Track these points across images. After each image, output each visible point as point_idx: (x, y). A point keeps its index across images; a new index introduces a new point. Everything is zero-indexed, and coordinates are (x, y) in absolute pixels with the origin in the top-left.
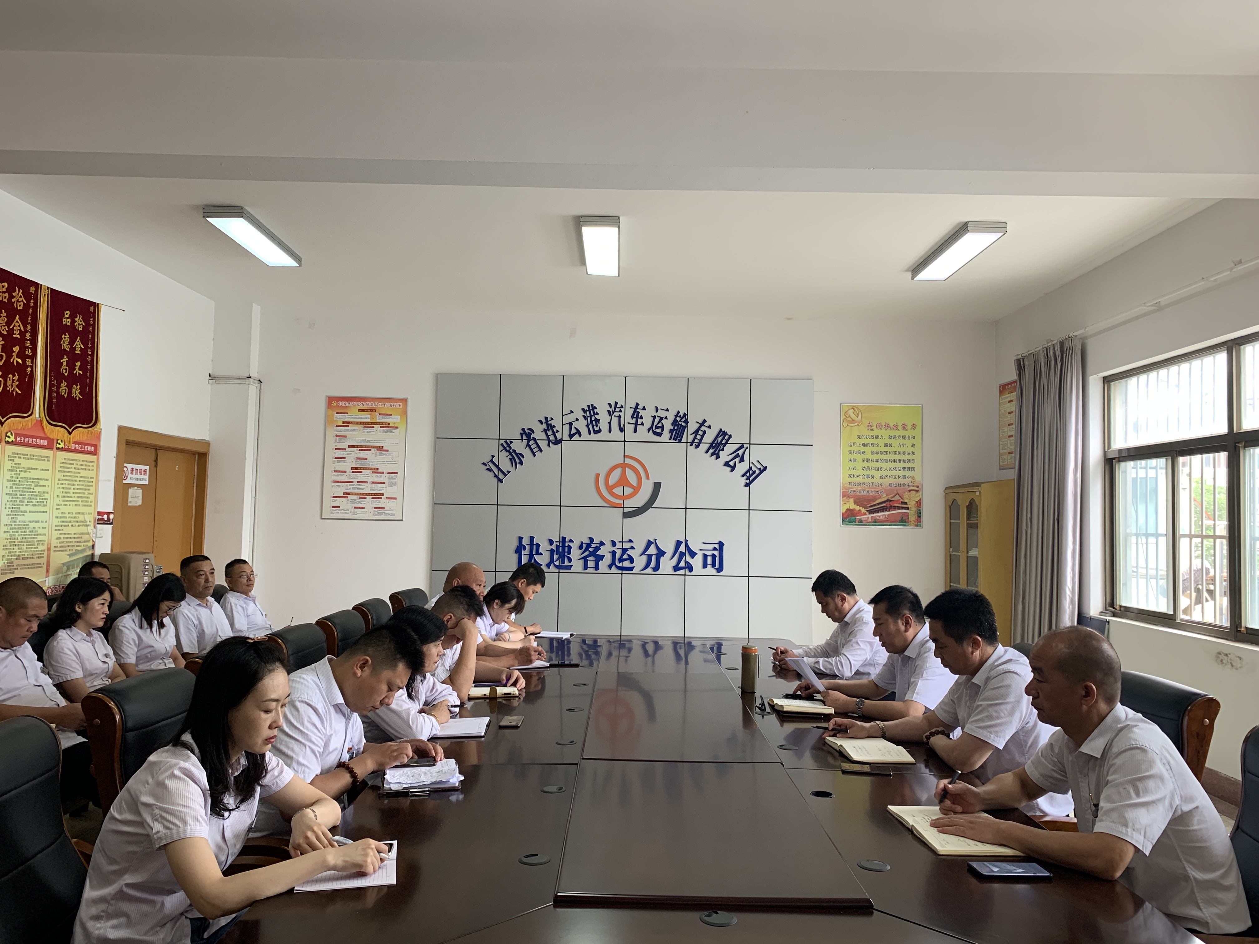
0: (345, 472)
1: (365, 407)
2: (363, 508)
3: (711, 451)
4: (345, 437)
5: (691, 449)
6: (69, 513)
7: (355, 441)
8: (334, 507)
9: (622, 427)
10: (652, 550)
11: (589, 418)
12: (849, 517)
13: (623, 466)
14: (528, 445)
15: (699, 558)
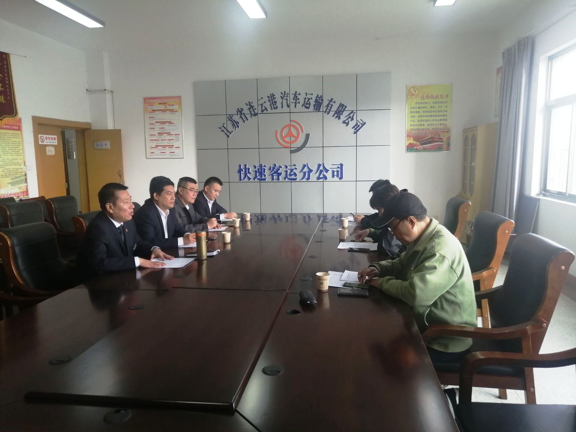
0: (155, 135)
1: (161, 102)
2: (165, 153)
3: (336, 115)
4: (154, 117)
5: (325, 115)
6: (7, 159)
7: (158, 119)
8: (151, 153)
9: (288, 105)
10: (306, 169)
11: (271, 101)
12: (410, 148)
13: (290, 126)
14: (241, 117)
15: (330, 173)
